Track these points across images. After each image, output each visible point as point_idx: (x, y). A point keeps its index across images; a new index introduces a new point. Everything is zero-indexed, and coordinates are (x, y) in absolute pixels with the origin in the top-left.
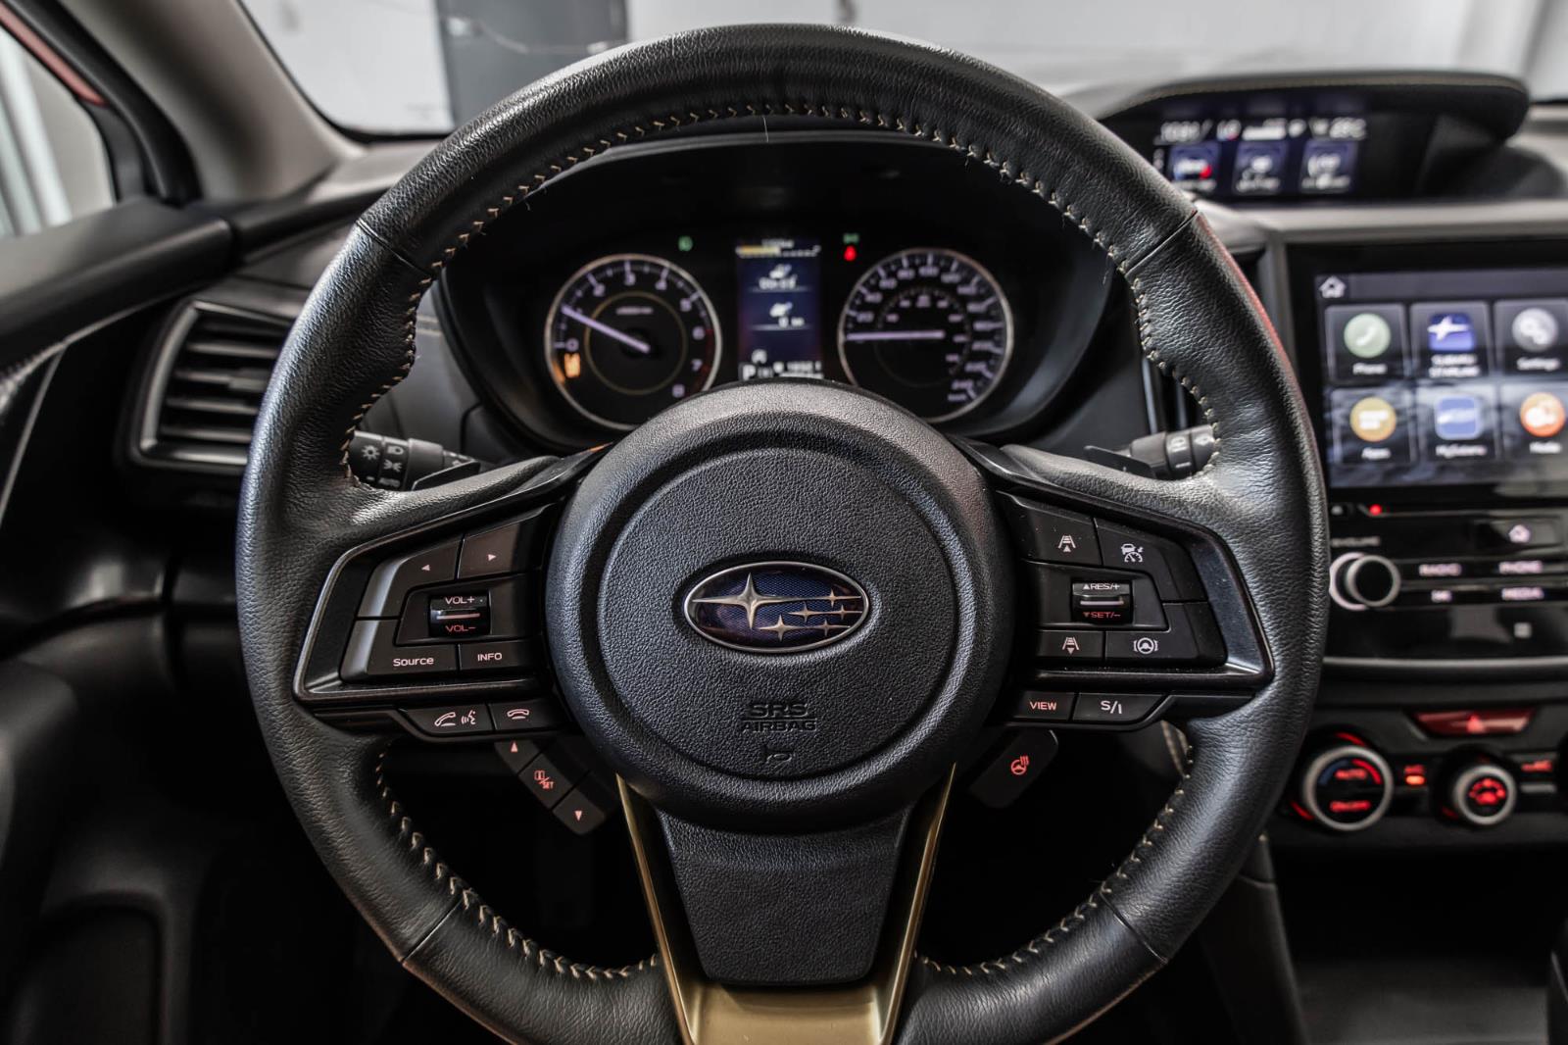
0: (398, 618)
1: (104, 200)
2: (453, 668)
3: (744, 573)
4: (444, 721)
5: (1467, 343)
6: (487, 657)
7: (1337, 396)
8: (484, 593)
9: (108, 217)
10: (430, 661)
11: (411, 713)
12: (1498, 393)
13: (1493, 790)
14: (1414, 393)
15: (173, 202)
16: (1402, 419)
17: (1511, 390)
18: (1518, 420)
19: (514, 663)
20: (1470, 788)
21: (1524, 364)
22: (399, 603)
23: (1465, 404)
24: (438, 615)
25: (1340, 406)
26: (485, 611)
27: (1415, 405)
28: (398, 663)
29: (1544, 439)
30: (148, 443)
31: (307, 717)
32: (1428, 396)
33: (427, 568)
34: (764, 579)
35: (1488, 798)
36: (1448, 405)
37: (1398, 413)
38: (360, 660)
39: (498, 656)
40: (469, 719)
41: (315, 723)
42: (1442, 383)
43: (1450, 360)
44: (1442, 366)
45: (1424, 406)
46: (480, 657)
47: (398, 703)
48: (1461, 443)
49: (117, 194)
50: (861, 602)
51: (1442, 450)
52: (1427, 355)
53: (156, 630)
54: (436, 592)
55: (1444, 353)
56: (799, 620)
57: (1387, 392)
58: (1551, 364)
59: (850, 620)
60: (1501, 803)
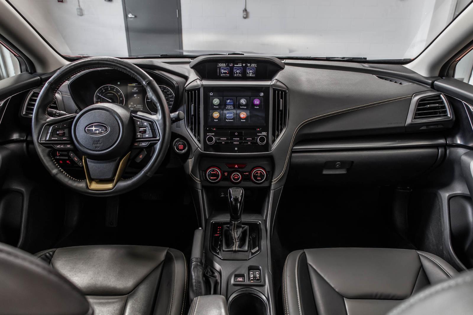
0: (53, 133)
1: (20, 73)
2: (60, 139)
3: (93, 125)
4: (58, 146)
5: (232, 104)
6: (65, 138)
7: (211, 111)
8: (64, 130)
9: (20, 75)
10: (57, 139)
11: (54, 145)
12: (236, 111)
13: (237, 176)
14: (223, 111)
15: (31, 73)
16: (220, 115)
17: (238, 111)
18: (239, 115)
19: (68, 139)
20: (233, 176)
21: (241, 107)
22: (53, 131)
23: (231, 113)
24: (58, 132)
25: (211, 113)
26: (64, 133)
27: (223, 113)
28: (52, 139)
29: (243, 119)
30: (24, 113)
31: (40, 145)
32: (225, 112)
33: (56, 127)
34: (96, 126)
35: (236, 177)
36: (228, 113)
37: (220, 114)
38: (48, 139)
39: (66, 138)
40: (62, 146)
41: (41, 146)
42: (228, 110)
43: (229, 106)
44: (228, 107)
45: (224, 113)
46: (64, 138)
47: (53, 144)
48: (230, 119)
49: (21, 72)
50: (107, 129)
51: (227, 120)
52: (226, 105)
53: (25, 145)
54: (58, 129)
55: (228, 105)
56: (100, 131)
57: (218, 111)
58: (245, 107)
59: (106, 131)
60: (238, 179)
